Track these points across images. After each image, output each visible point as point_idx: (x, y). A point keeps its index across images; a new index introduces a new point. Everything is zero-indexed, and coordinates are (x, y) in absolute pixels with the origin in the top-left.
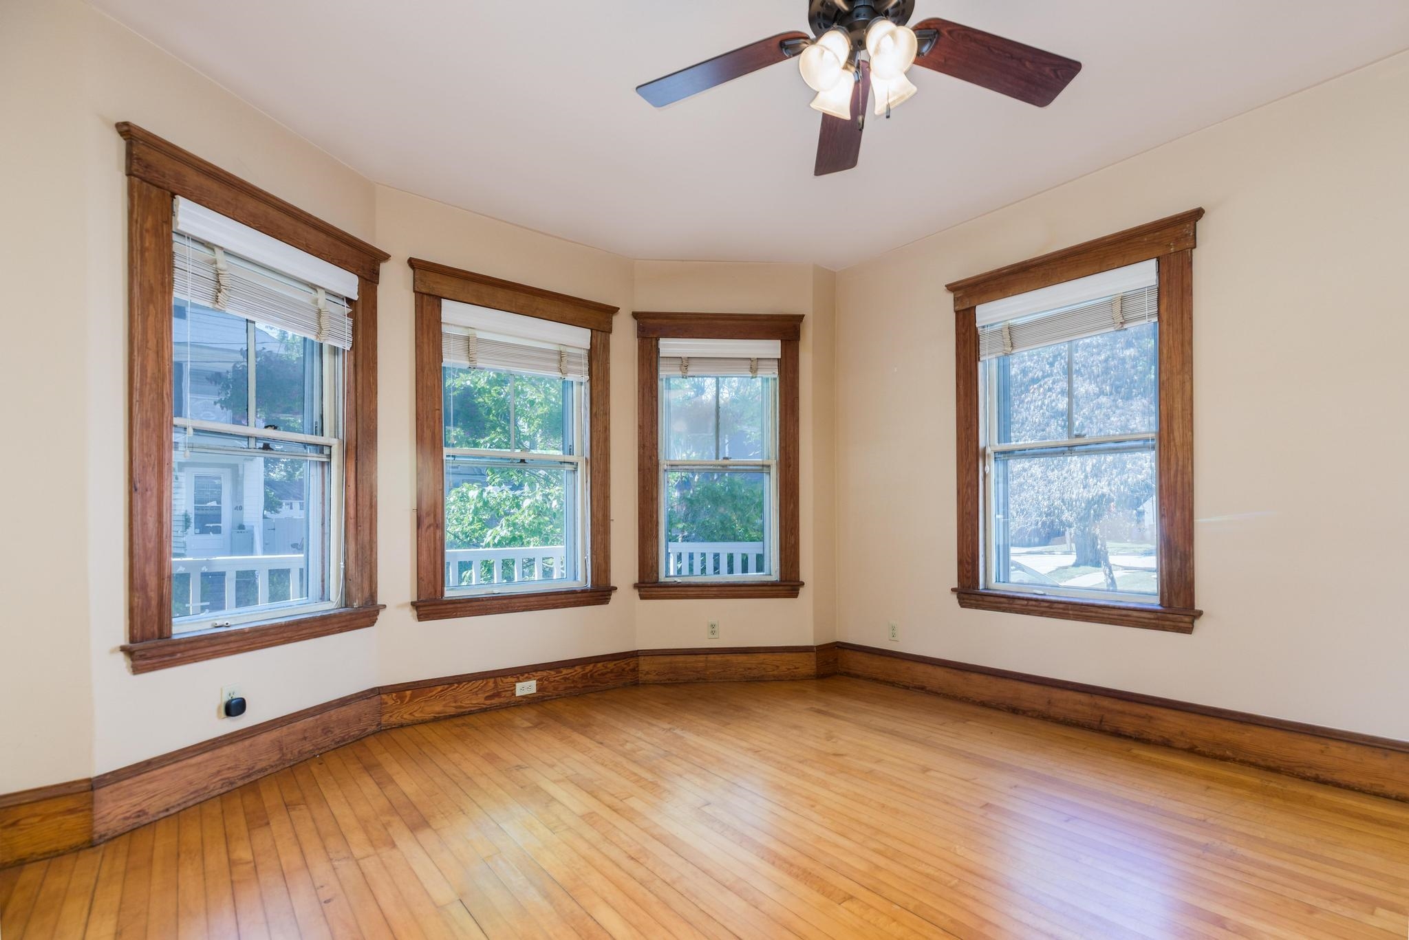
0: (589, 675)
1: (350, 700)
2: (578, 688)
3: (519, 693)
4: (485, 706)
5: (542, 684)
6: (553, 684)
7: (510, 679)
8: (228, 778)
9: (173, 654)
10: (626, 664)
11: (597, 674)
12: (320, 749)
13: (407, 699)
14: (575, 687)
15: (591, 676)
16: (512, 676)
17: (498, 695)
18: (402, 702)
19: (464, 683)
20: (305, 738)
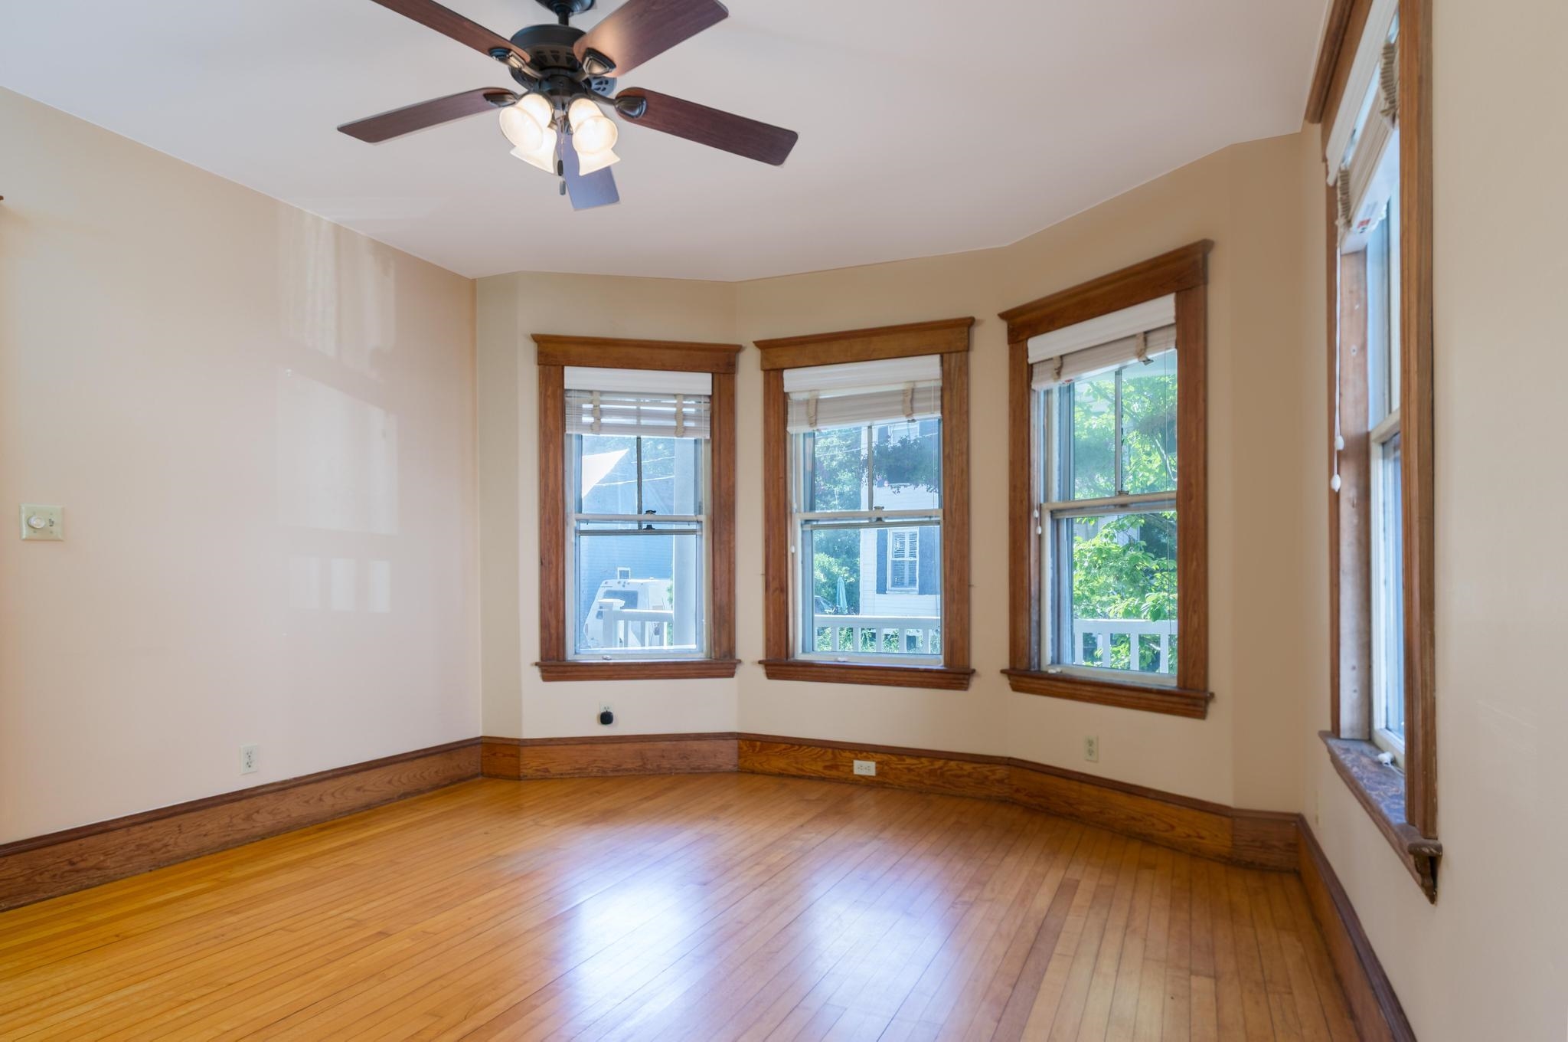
0: (939, 771)
1: (705, 737)
2: (924, 784)
3: (857, 772)
4: (823, 775)
5: (883, 768)
6: (894, 772)
7: (847, 754)
8: (602, 767)
9: (565, 672)
10: (988, 771)
11: (949, 773)
12: (677, 769)
13: (757, 749)
14: (920, 782)
15: (942, 774)
16: (850, 751)
17: (835, 767)
18: (754, 750)
19: (805, 747)
20: (663, 757)
